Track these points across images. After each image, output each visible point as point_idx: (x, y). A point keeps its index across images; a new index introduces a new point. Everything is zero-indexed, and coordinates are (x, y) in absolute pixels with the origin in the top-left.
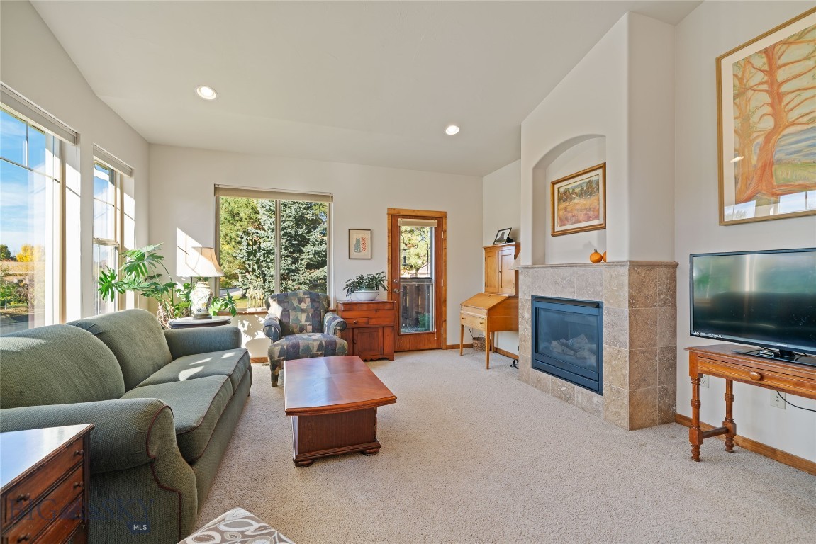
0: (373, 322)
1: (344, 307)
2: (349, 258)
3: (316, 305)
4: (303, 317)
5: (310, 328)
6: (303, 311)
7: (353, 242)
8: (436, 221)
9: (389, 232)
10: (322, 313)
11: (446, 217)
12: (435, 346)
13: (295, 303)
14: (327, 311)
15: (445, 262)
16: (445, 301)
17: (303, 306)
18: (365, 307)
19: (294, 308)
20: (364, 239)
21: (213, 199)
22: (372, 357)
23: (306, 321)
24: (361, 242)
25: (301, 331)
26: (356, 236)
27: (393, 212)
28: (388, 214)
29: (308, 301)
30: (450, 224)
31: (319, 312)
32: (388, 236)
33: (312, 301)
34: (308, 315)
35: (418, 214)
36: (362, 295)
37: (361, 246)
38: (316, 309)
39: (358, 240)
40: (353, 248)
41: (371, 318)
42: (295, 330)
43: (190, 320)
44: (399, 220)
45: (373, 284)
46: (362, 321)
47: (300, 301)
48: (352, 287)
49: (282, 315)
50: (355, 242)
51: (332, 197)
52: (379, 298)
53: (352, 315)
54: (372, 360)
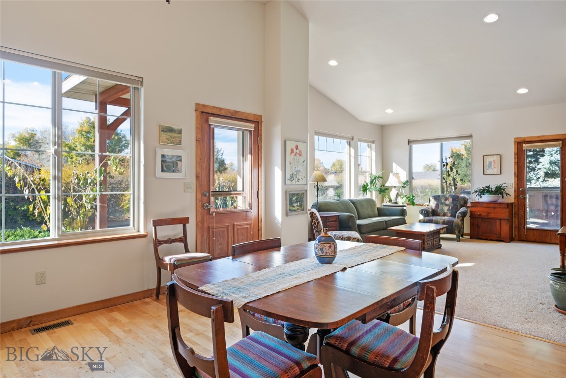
0: (491, 215)
1: (471, 204)
2: (484, 174)
3: (455, 202)
4: (446, 209)
5: (450, 214)
6: (447, 205)
7: (487, 163)
8: (561, 142)
9: (515, 155)
10: (459, 207)
13: (443, 201)
14: (462, 206)
17: (447, 202)
18: (485, 205)
19: (442, 203)
20: (495, 161)
21: (408, 147)
22: (493, 238)
23: (447, 211)
24: (493, 163)
25: (444, 215)
26: (488, 159)
27: (519, 140)
28: (515, 142)
29: (451, 200)
31: (456, 207)
32: (515, 158)
33: (454, 199)
34: (449, 208)
35: (543, 139)
36: (486, 198)
37: (493, 166)
38: (455, 205)
39: (490, 163)
40: (486, 167)
41: (491, 213)
42: (440, 215)
43: (390, 204)
44: (524, 145)
45: (499, 191)
46: (484, 214)
47: (446, 200)
48: (482, 192)
49: (436, 207)
50: (488, 163)
51: (472, 136)
52: (501, 200)
53: (477, 210)
54: (491, 240)
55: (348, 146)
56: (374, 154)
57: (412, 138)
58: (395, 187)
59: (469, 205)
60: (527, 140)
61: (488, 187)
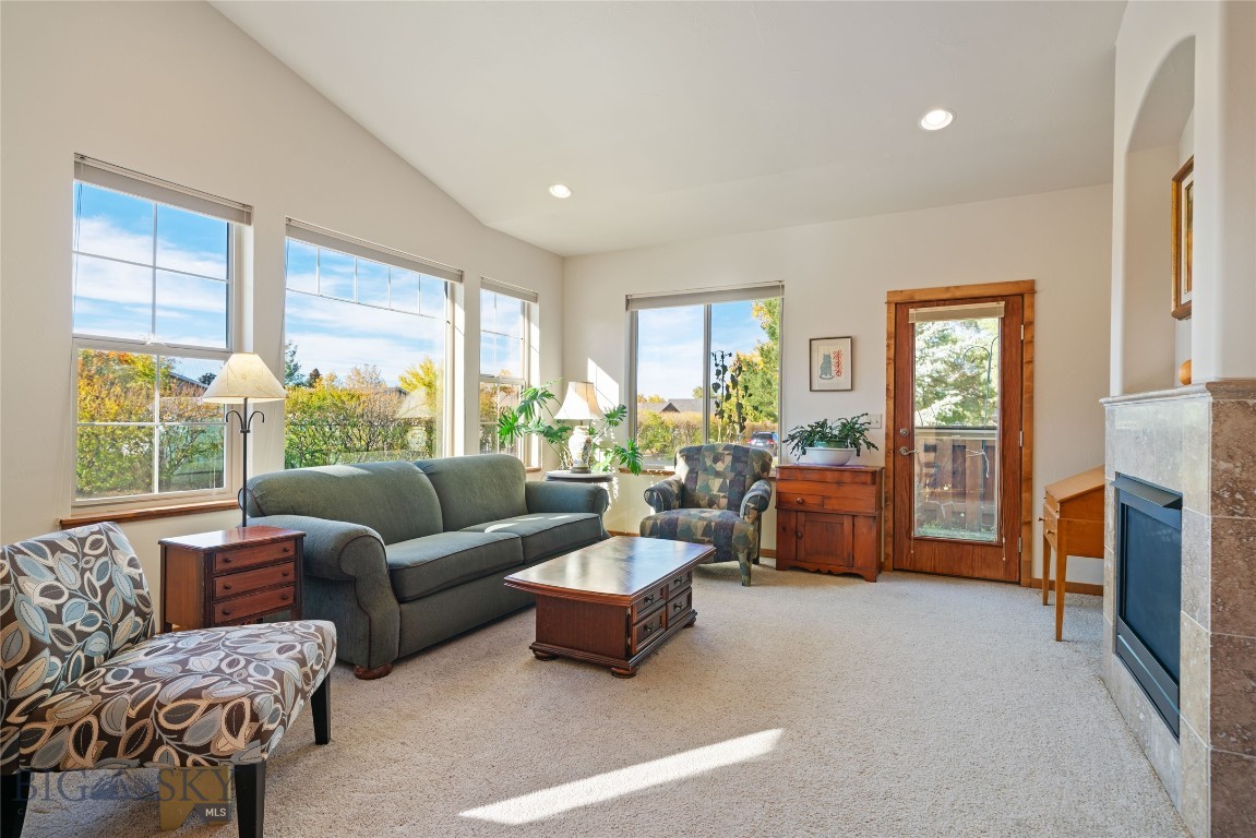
0: (830, 505)
1: (781, 474)
2: (811, 390)
3: (740, 466)
4: (716, 484)
5: (724, 502)
6: (718, 474)
7: (818, 361)
8: (1002, 304)
9: (889, 338)
10: (748, 482)
11: (1032, 292)
12: (1000, 575)
13: (709, 462)
14: (757, 478)
15: (1031, 392)
16: (1030, 479)
17: (720, 467)
18: (814, 476)
19: (706, 470)
20: (838, 355)
21: (626, 316)
22: (832, 568)
23: (719, 491)
24: (833, 361)
25: (711, 504)
26: (822, 350)
27: (898, 299)
28: (888, 303)
29: (728, 459)
30: (1043, 308)
31: (742, 479)
32: (888, 346)
33: (735, 459)
34: (724, 482)
35: (958, 294)
36: (817, 456)
37: (833, 368)
38: (739, 474)
39: (827, 358)
40: (817, 371)
41: (829, 498)
42: (702, 503)
43: (566, 473)
44: (911, 311)
45: (850, 435)
46: (812, 501)
47: (716, 459)
48: (808, 439)
49: (687, 479)
50: (821, 361)
51: (783, 286)
52: (854, 462)
53: (795, 489)
54: (830, 573)
55: (449, 301)
56: (536, 331)
57: (638, 291)
58: (581, 423)
59: (773, 474)
60: (917, 298)
61: (823, 425)
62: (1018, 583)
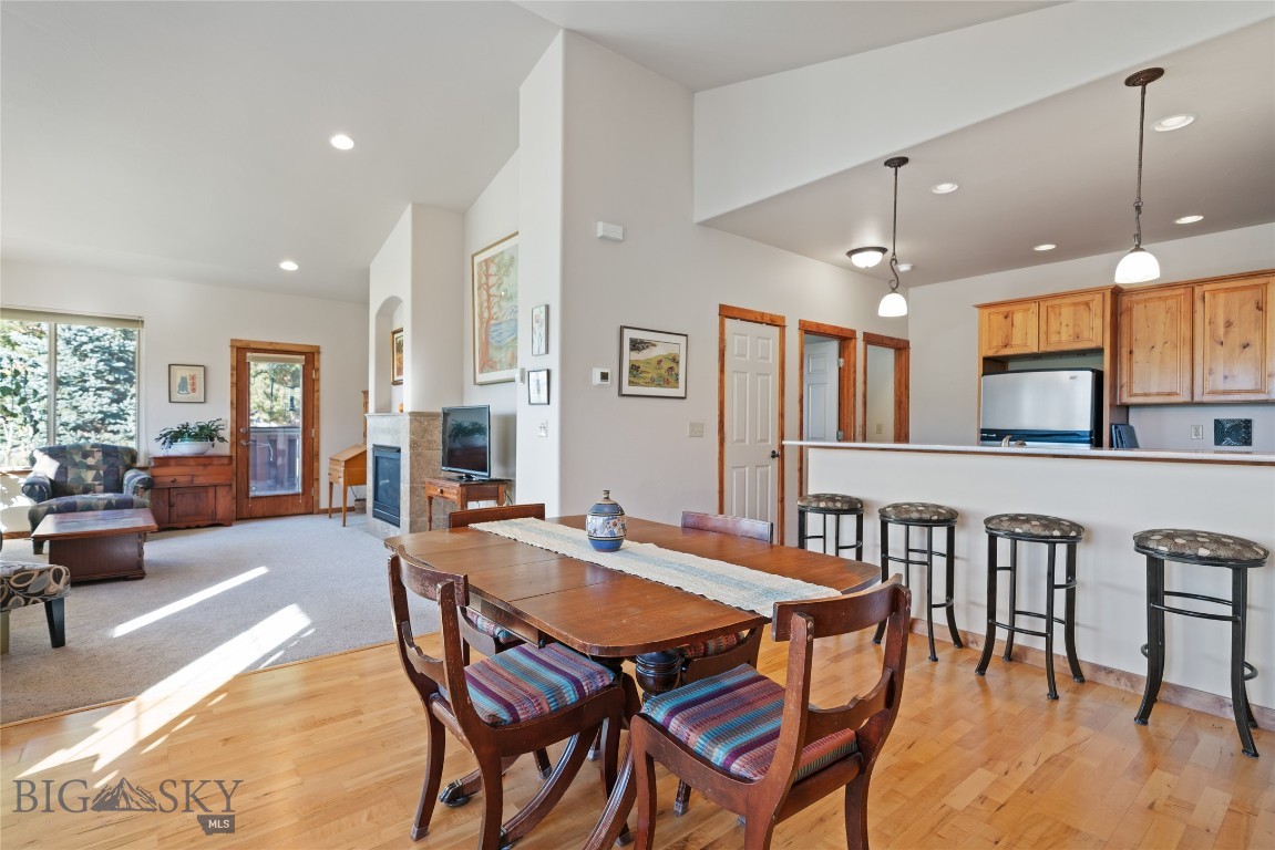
0: (200, 481)
2: (170, 401)
3: (112, 460)
4: (90, 476)
5: (100, 488)
6: (89, 468)
7: (177, 381)
8: (303, 357)
9: (232, 369)
10: (121, 471)
11: (319, 352)
12: (302, 511)
13: (78, 458)
14: (129, 468)
15: (318, 407)
16: (318, 455)
17: (90, 461)
19: (76, 464)
20: (193, 378)
22: (199, 523)
23: (94, 480)
24: (189, 381)
25: (87, 490)
26: (179, 373)
27: (238, 345)
28: (232, 346)
29: (99, 455)
30: (325, 362)
31: (115, 469)
32: (232, 375)
33: (105, 455)
34: (98, 473)
35: (278, 348)
36: (184, 448)
37: (189, 386)
38: (112, 465)
39: (184, 380)
40: (175, 388)
41: (197, 476)
42: (75, 491)
44: (249, 354)
45: (206, 433)
46: (182, 480)
47: (86, 455)
48: (175, 436)
49: (57, 474)
50: (179, 380)
51: (142, 322)
52: (211, 452)
53: (167, 475)
54: (198, 527)
59: (141, 462)
60: (252, 346)
61: (186, 427)
62: (312, 513)
